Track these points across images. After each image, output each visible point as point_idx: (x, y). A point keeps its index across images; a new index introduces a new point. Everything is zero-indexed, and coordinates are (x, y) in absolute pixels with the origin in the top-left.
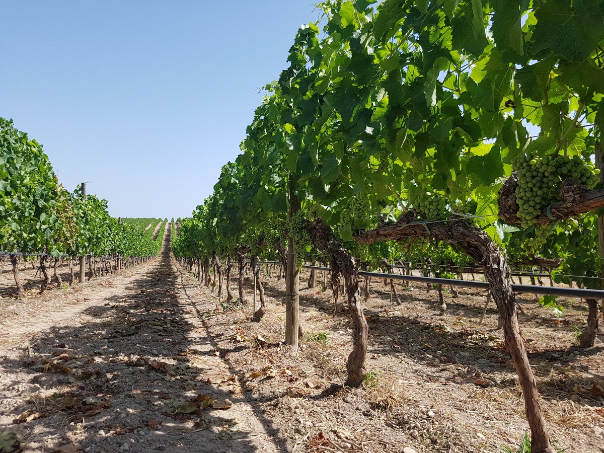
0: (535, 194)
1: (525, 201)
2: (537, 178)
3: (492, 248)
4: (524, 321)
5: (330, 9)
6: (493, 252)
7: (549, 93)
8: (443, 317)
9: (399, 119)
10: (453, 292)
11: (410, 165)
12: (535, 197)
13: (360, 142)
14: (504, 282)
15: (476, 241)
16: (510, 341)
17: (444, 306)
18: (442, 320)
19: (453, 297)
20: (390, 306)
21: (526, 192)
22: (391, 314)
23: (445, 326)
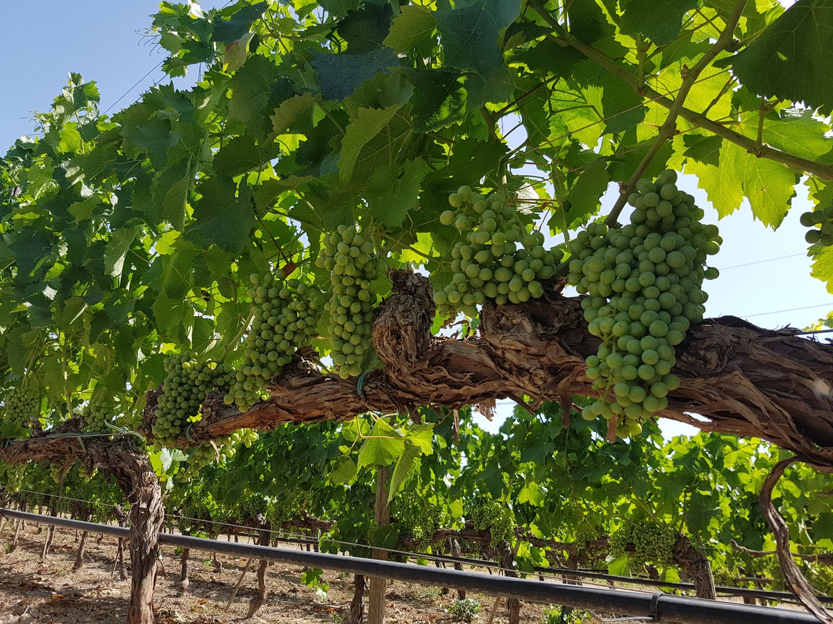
0: (177, 406)
1: (165, 414)
2: (186, 386)
3: (147, 480)
4: (289, 608)
5: (49, 124)
6: (147, 485)
7: (238, 291)
8: (180, 600)
9: (80, 285)
10: (216, 564)
11: (94, 352)
12: (179, 409)
13: (28, 304)
14: (149, 528)
15: (130, 468)
16: (133, 615)
17: (186, 582)
18: (176, 603)
19: (214, 572)
20: (107, 581)
21: (168, 401)
22: (104, 594)
23: (176, 613)
